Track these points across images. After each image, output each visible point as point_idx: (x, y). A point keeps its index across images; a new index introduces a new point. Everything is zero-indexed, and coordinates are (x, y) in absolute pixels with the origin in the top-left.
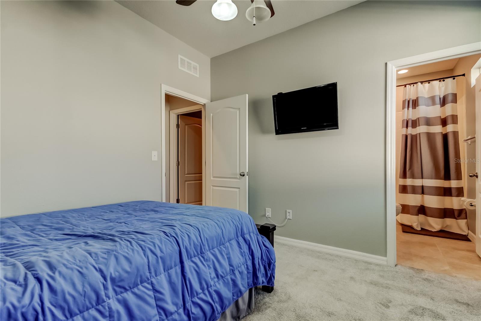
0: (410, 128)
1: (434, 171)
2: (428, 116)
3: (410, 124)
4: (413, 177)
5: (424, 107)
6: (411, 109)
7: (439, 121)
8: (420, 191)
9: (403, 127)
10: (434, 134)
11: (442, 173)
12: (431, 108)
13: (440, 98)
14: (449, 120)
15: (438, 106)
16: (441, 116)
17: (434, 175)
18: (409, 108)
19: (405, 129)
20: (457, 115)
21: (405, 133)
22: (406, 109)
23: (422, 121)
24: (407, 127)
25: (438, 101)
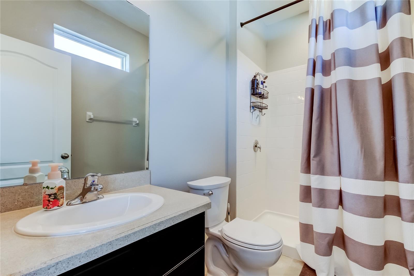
0: (319, 75)
1: (362, 160)
2: (353, 48)
3: (319, 67)
4: (322, 171)
5: (345, 28)
6: (320, 36)
7: (374, 57)
8: (336, 200)
9: (308, 74)
10: (363, 82)
11: (380, 165)
12: (359, 30)
13: (376, 8)
14: (396, 51)
15: (372, 24)
16: (377, 45)
17: (361, 169)
18: (318, 37)
19: (311, 77)
20: (412, 39)
21: (310, 86)
22: (313, 39)
23: (340, 59)
24: (314, 74)
25: (371, 13)
